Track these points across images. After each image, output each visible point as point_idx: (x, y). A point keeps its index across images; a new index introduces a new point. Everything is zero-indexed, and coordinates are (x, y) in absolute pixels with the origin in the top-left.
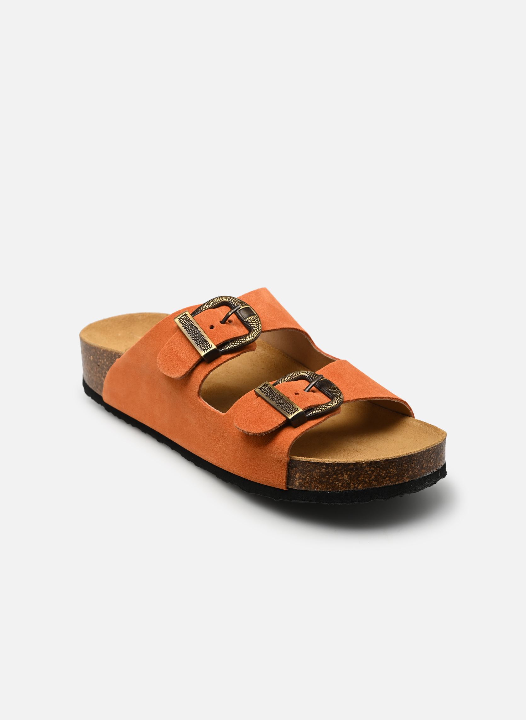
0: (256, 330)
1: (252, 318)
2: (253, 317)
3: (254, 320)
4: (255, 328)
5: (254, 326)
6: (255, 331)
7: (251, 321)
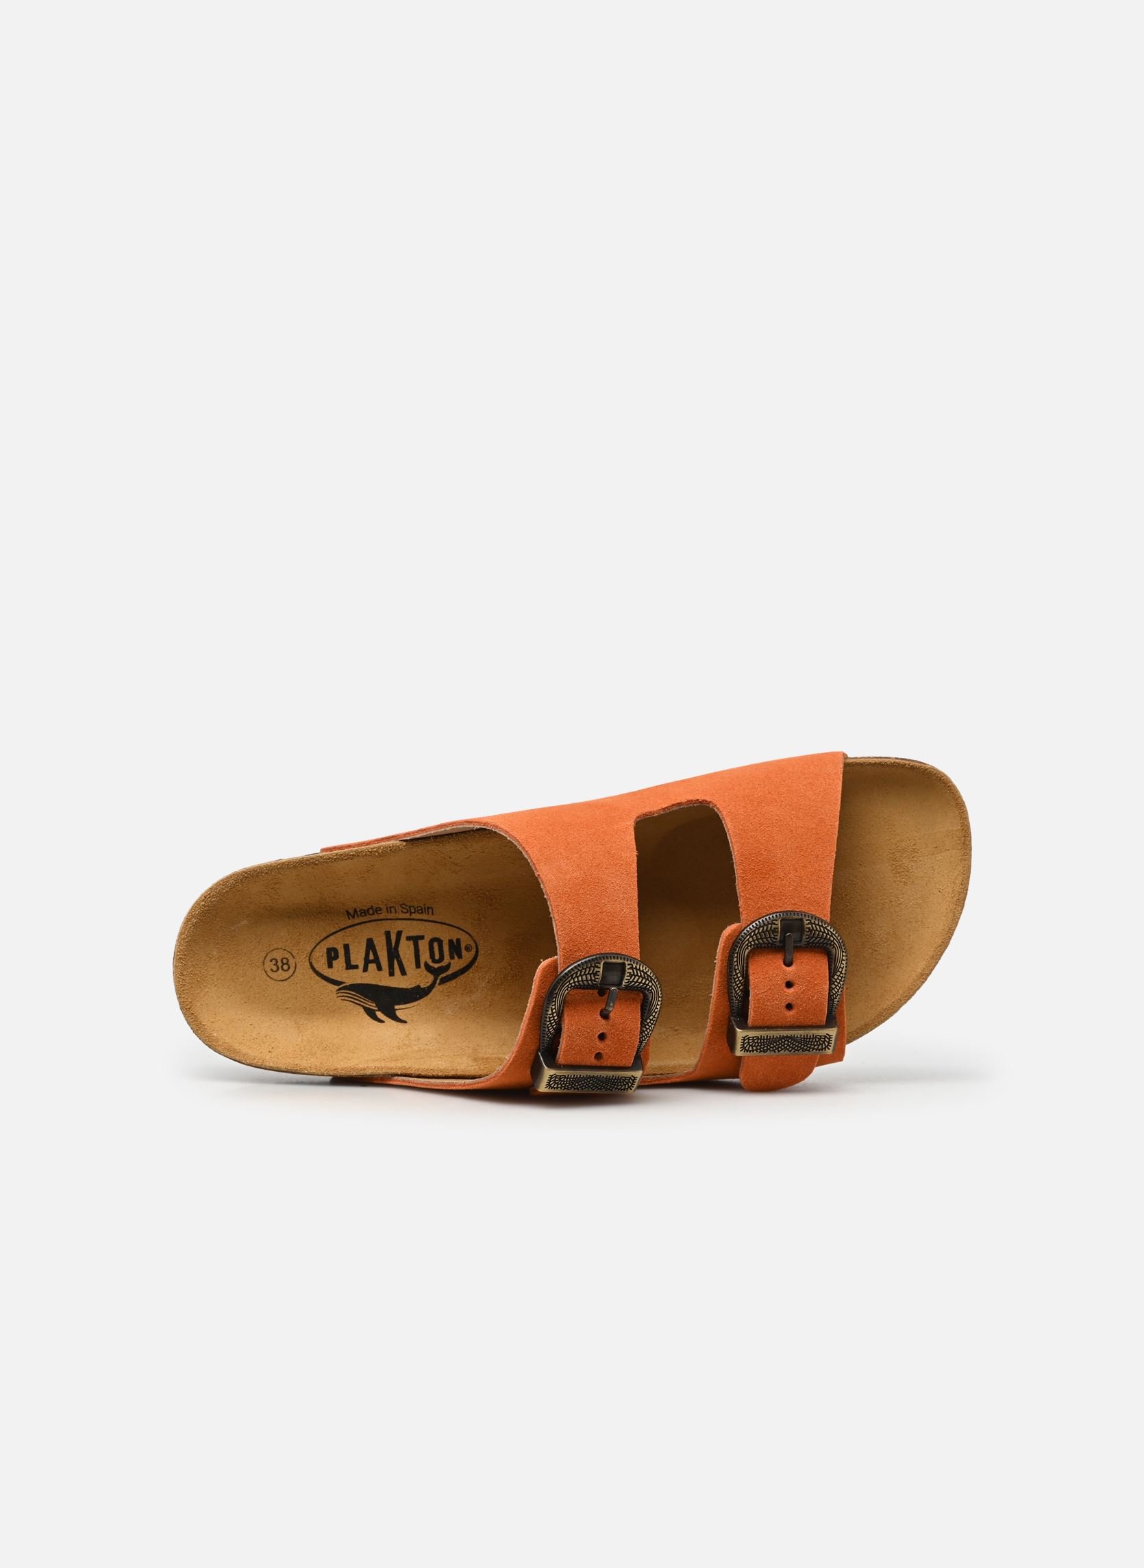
0: (653, 987)
1: (629, 978)
2: (628, 974)
3: (633, 977)
4: (648, 985)
5: (644, 983)
6: (653, 989)
7: (633, 981)
